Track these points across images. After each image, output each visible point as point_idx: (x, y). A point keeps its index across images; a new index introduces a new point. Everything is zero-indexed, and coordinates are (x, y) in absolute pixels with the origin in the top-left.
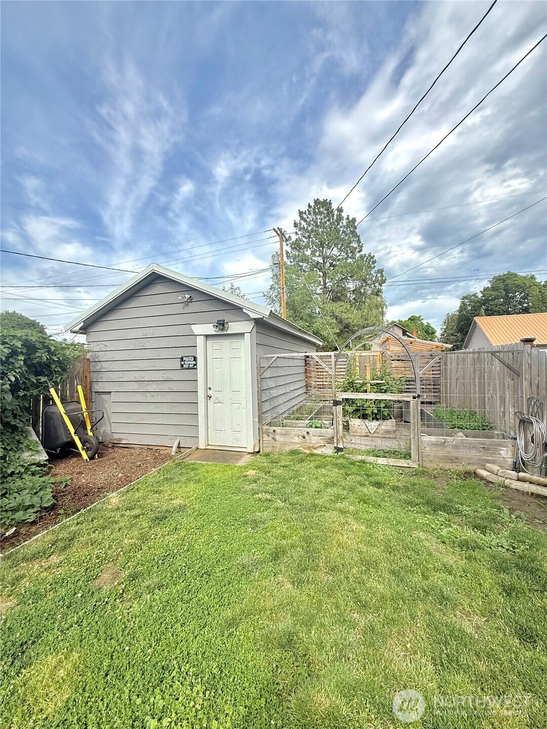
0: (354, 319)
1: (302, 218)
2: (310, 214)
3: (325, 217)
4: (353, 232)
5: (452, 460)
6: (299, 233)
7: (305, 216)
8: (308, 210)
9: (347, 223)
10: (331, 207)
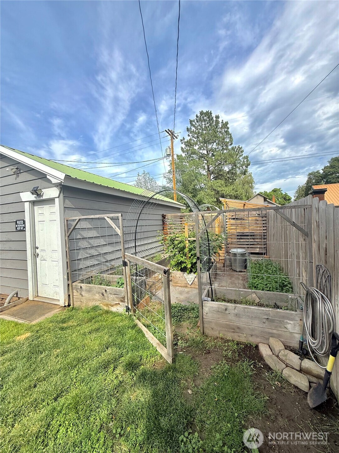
0: (226, 191)
1: (192, 125)
2: (197, 122)
3: (207, 123)
4: (227, 132)
5: (234, 329)
6: (190, 135)
7: (194, 123)
8: (196, 119)
9: (222, 125)
10: (211, 116)
